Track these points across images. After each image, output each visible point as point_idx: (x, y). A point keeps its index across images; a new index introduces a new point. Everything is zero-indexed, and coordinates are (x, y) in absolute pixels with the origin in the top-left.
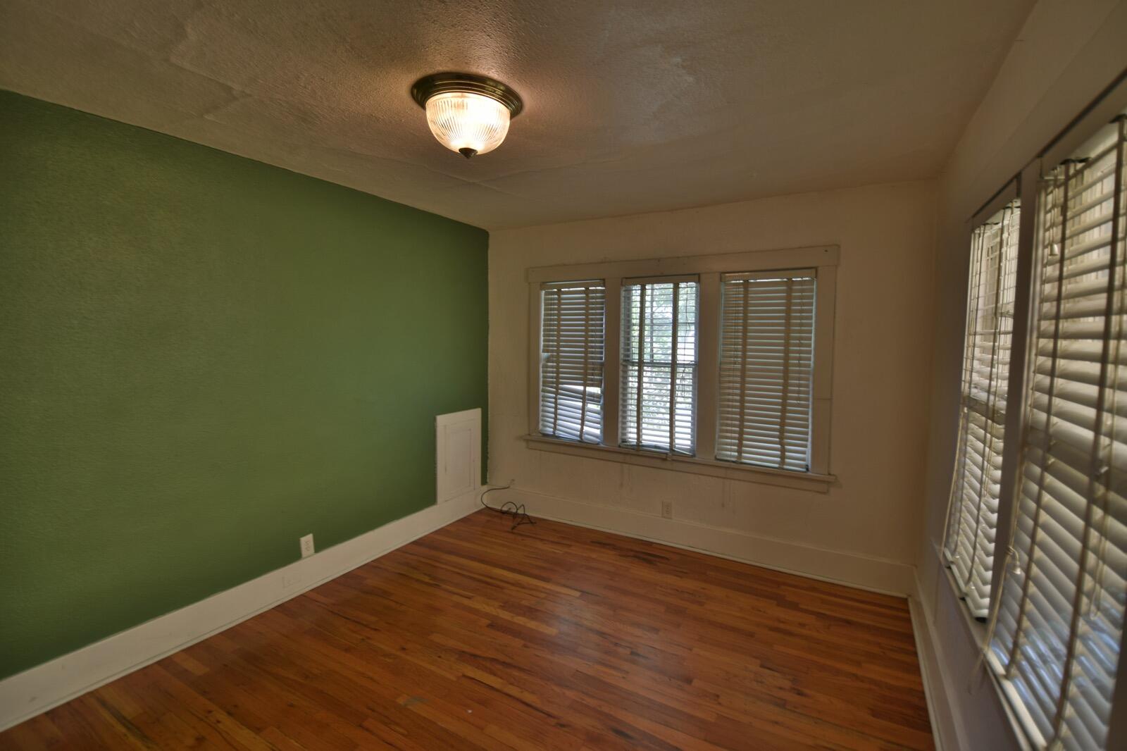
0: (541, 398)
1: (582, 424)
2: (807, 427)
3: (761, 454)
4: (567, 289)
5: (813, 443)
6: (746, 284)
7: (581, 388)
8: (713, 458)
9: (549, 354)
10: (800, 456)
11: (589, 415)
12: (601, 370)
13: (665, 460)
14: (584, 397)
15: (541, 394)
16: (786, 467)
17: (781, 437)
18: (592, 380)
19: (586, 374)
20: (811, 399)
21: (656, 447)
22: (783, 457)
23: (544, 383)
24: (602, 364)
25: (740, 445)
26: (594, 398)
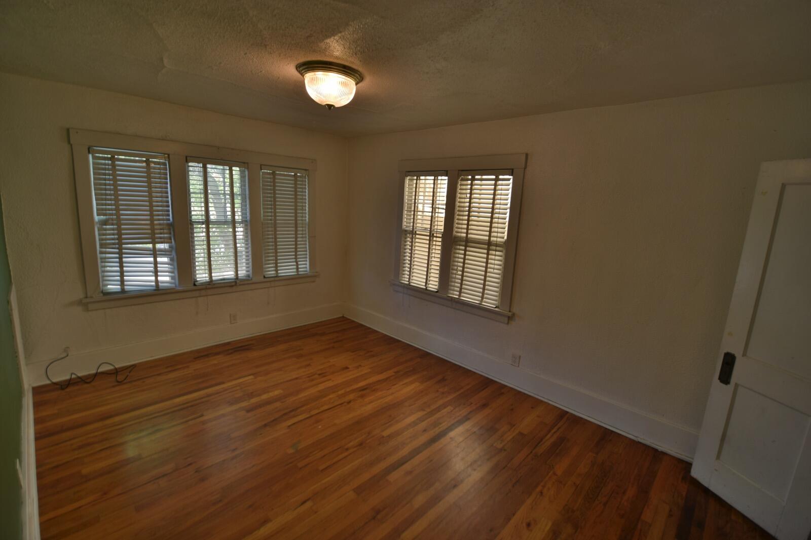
0: (99, 261)
1: (156, 276)
2: (306, 251)
3: (287, 269)
4: (123, 157)
5: (310, 259)
6: (274, 174)
7: (150, 246)
8: (262, 277)
9: (107, 217)
10: (305, 266)
11: (160, 267)
12: (170, 229)
13: (232, 286)
14: (155, 253)
15: (99, 256)
16: (300, 273)
17: (296, 258)
18: (161, 238)
19: (153, 233)
20: (307, 237)
21: (224, 279)
22: (297, 268)
23: (102, 246)
24: (169, 225)
25: (276, 267)
26: (164, 253)
